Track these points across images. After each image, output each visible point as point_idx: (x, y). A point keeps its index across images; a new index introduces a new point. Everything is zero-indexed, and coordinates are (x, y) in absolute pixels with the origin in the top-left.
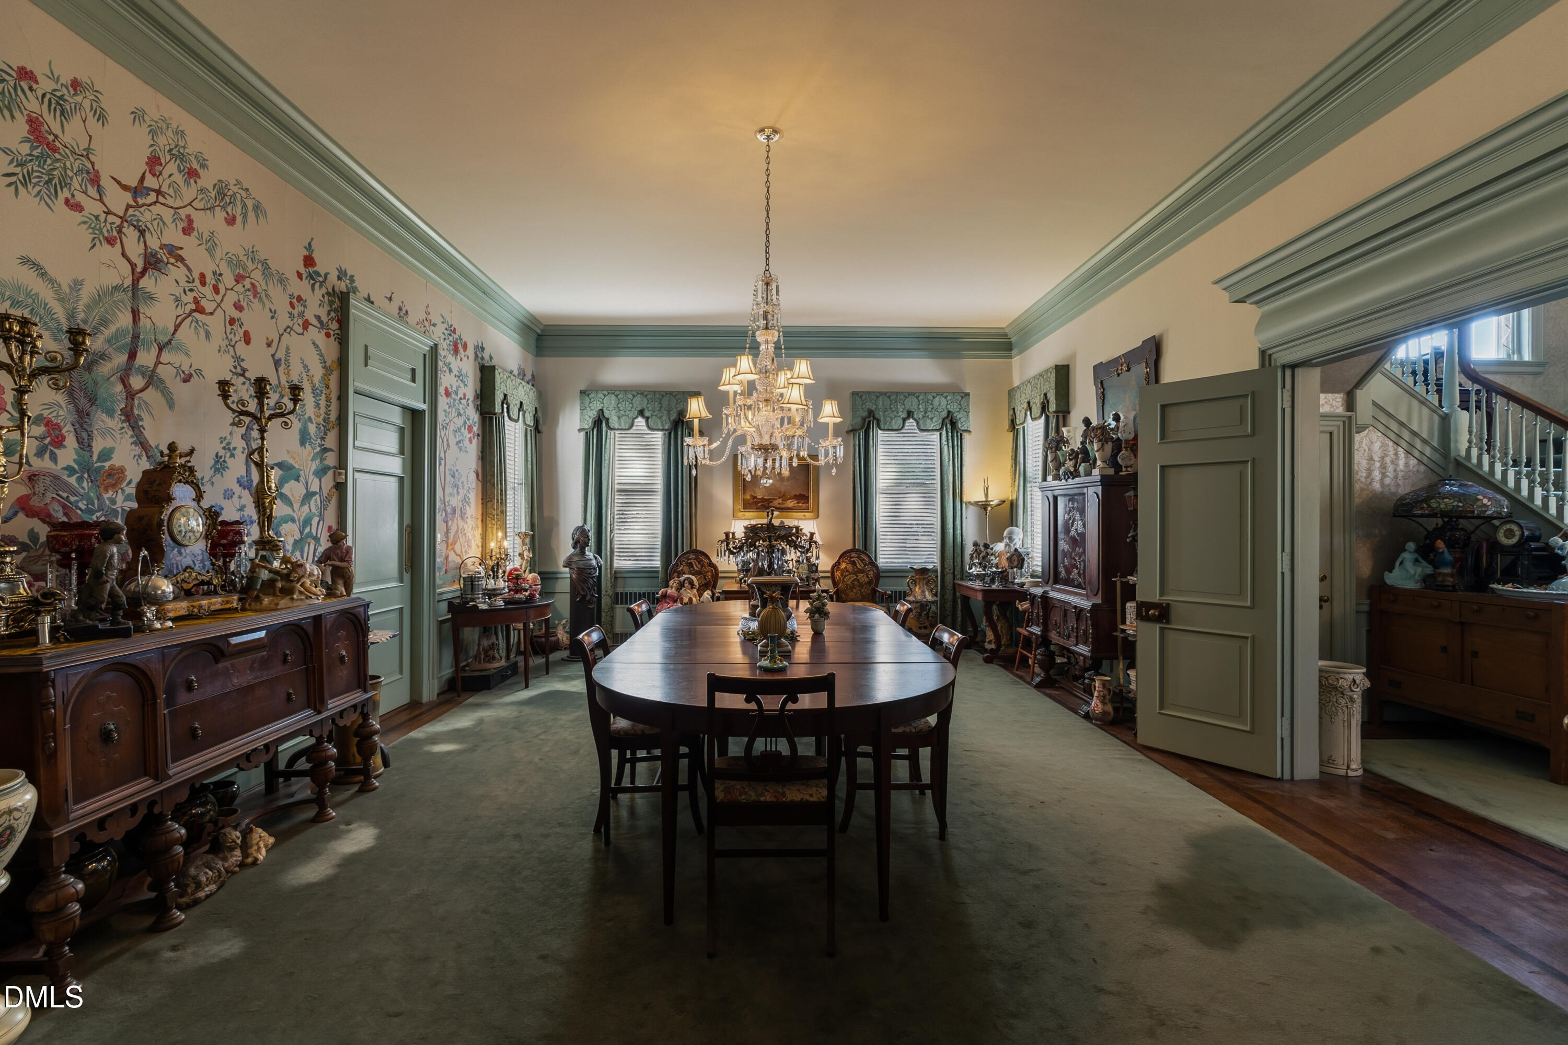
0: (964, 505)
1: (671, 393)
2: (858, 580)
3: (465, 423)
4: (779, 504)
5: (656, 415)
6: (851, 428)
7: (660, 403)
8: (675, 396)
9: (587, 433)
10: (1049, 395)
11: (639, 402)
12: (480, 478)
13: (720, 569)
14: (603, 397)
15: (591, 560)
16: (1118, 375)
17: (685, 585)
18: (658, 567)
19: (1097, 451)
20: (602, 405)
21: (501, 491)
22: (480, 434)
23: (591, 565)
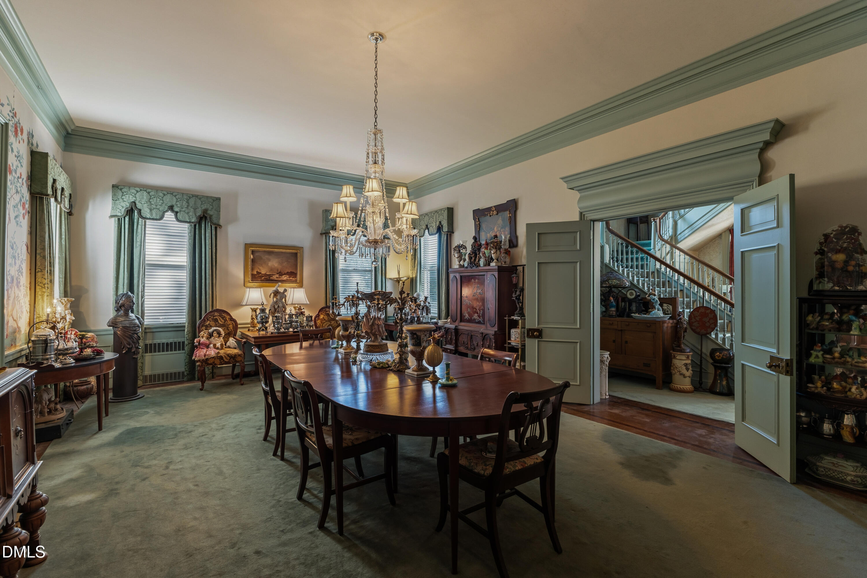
0: (387, 280)
1: (197, 196)
2: (331, 325)
3: (21, 200)
4: (277, 278)
5: (184, 211)
6: (324, 232)
7: (188, 202)
8: (200, 199)
9: (119, 219)
10: (442, 223)
11: (169, 200)
12: (29, 251)
13: (238, 322)
14: (136, 192)
15: (134, 320)
16: (490, 216)
17: (214, 335)
18: (185, 323)
19: (494, 254)
20: (134, 198)
21: (50, 263)
22: (30, 212)
23: (135, 324)
